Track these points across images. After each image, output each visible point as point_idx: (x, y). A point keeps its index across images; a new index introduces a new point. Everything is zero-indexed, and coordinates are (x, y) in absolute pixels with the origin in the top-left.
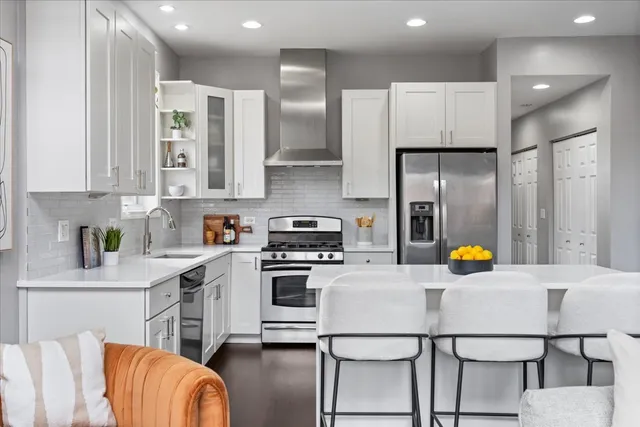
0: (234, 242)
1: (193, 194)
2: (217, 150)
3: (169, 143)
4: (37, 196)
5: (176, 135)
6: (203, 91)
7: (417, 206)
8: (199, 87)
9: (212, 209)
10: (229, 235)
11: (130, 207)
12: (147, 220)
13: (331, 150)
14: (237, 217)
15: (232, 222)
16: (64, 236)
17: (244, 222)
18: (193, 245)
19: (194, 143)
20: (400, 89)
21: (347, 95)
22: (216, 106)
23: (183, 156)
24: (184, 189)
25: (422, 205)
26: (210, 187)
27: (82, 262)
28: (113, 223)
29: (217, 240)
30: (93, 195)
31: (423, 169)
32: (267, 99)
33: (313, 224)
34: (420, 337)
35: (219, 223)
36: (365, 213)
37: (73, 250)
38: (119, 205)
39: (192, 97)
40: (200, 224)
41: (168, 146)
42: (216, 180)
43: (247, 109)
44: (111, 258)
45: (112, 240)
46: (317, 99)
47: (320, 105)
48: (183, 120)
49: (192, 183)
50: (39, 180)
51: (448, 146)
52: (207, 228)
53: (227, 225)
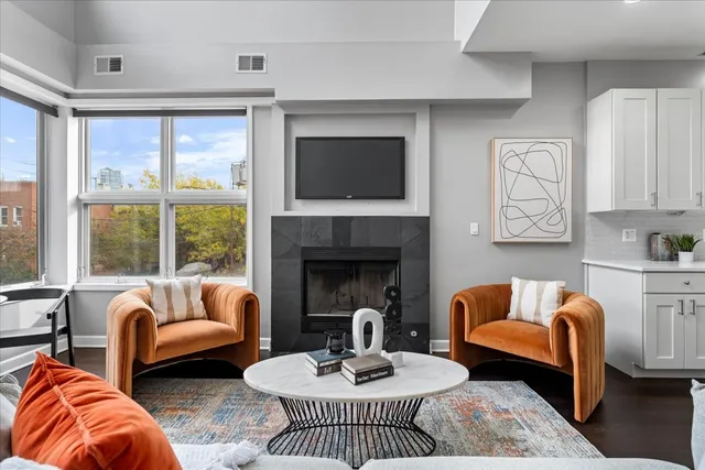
4: (597, 216)
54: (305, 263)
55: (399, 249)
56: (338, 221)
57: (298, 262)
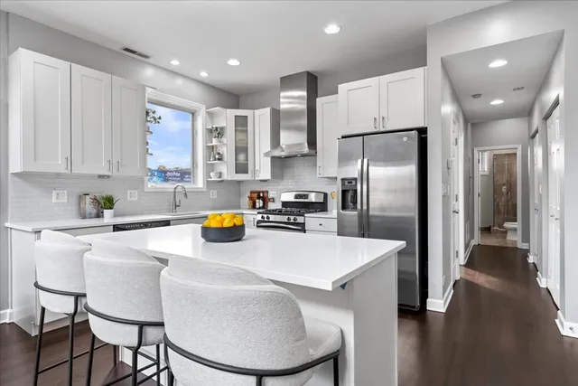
1: (225, 177)
2: (241, 149)
3: (213, 146)
5: (215, 142)
6: (233, 113)
7: (346, 182)
8: (230, 111)
10: (259, 204)
12: (174, 193)
14: (267, 192)
15: (261, 195)
18: (244, 209)
19: (226, 146)
21: (319, 102)
23: (219, 154)
24: (220, 175)
25: (350, 181)
33: (306, 196)
35: (255, 195)
37: (71, 209)
41: (210, 149)
42: (242, 168)
44: (107, 212)
48: (219, 132)
49: (229, 173)
51: (381, 128)
52: (251, 198)
53: (259, 197)
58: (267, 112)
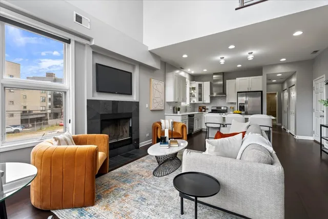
0: (205, 111)
1: (196, 102)
2: (200, 94)
4: (168, 102)
5: (192, 91)
6: (198, 83)
7: (241, 104)
8: (197, 82)
9: (200, 105)
10: (203, 110)
11: (183, 104)
12: (186, 107)
13: (224, 92)
14: (205, 107)
16: (171, 108)
17: (207, 107)
19: (196, 93)
20: (238, 79)
21: (227, 81)
22: (200, 86)
23: (194, 95)
24: (194, 101)
26: (199, 101)
27: (174, 113)
28: (179, 107)
29: (201, 111)
30: (176, 102)
31: (242, 96)
32: (211, 83)
33: (221, 108)
34: (220, 124)
35: (201, 108)
36: (233, 106)
37: (172, 111)
38: (181, 104)
39: (196, 84)
40: (198, 108)
41: (191, 94)
42: (200, 99)
43: (206, 85)
44: (179, 112)
45: (179, 109)
46: (221, 81)
47: (222, 83)
48: (194, 89)
49: (196, 100)
50: (168, 100)
51: (250, 90)
52: (199, 109)
53: (203, 108)
54: (102, 121)
55: (131, 113)
56: (114, 102)
57: (99, 121)
58: (208, 83)
